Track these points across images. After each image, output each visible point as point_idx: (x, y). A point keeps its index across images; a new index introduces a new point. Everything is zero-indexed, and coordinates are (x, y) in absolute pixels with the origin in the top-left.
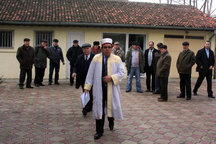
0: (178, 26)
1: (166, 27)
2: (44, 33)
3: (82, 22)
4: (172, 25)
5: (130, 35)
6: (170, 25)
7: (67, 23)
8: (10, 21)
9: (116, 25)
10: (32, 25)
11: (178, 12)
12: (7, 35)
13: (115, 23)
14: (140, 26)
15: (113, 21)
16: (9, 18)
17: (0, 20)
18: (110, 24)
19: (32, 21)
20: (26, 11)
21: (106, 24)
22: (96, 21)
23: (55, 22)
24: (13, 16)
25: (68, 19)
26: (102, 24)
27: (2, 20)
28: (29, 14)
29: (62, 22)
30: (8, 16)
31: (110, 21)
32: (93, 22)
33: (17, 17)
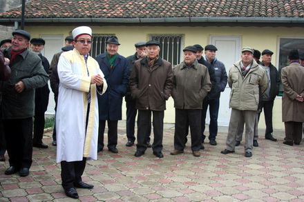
2: (166, 39)
3: (233, 16)
8: (104, 17)
10: (140, 24)
13: (302, 17)
15: (299, 13)
16: (104, 13)
17: (88, 17)
18: (291, 19)
19: (140, 17)
20: (141, 3)
21: (283, 19)
22: (263, 13)
23: (182, 16)
24: (114, 10)
25: (210, 11)
26: (276, 19)
27: (91, 17)
28: (143, 6)
29: (195, 16)
30: (105, 10)
31: (293, 13)
32: (256, 16)
33: (119, 11)
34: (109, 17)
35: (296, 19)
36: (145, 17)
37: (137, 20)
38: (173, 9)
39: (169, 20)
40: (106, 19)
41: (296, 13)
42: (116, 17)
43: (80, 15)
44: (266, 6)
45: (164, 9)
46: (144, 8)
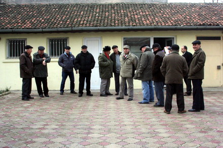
0: (210, 25)
1: (196, 27)
2: (58, 40)
3: (96, 26)
4: (204, 25)
5: (154, 38)
6: (200, 25)
7: (80, 28)
8: (20, 28)
9: (135, 27)
10: (43, 32)
11: (216, 10)
12: (19, 44)
13: (134, 26)
14: (164, 27)
15: (133, 24)
16: (20, 26)
17: (10, 29)
18: (128, 27)
19: (42, 28)
20: (41, 19)
21: (124, 27)
22: (113, 24)
23: (67, 27)
24: (25, 24)
25: (83, 24)
26: (120, 27)
27: (12, 29)
28: (43, 20)
29: (74, 27)
30: (19, 24)
31: (129, 24)
32: (109, 26)
33: (28, 25)
34: (23, 29)
35: (131, 27)
36: (45, 28)
37: (41, 30)
38: (61, 22)
39: (60, 29)
40: (21, 30)
41: (131, 24)
42: (28, 28)
43: (5, 28)
44: (115, 19)
45: (56, 23)
46: (43, 22)
